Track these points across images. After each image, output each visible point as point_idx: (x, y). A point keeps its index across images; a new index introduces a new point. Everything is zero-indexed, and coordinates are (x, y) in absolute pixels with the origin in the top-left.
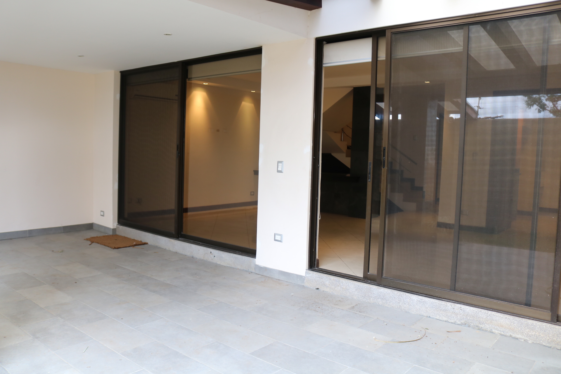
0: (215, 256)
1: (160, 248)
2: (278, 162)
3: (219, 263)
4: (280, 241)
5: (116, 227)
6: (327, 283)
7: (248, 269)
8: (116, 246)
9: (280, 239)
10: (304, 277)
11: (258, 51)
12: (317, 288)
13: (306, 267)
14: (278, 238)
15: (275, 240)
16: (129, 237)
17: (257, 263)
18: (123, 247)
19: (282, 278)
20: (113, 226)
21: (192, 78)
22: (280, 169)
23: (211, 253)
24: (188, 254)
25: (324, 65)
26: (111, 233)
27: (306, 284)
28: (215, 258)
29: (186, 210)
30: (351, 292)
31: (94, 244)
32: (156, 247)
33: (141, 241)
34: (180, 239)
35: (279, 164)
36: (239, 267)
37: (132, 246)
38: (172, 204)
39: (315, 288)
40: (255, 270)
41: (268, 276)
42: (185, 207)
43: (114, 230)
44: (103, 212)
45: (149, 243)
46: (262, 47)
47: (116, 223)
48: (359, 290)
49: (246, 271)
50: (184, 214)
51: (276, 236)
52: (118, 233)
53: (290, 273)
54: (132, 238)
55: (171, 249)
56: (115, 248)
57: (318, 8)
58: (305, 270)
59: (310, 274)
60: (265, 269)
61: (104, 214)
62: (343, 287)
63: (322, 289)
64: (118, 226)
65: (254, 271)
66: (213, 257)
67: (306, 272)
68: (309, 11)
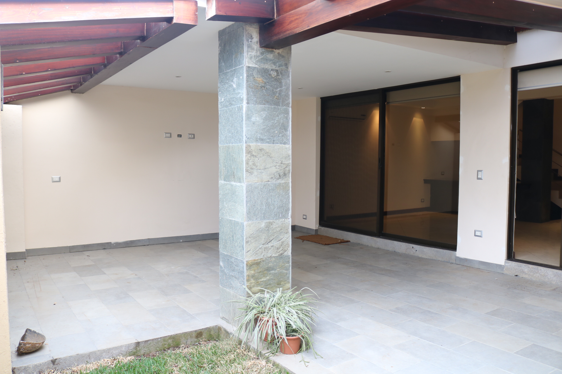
0: (416, 251)
1: (362, 245)
2: (478, 171)
3: (420, 256)
4: (481, 236)
5: (318, 228)
6: (526, 270)
7: (449, 261)
8: (327, 243)
9: (480, 235)
10: (503, 265)
11: (457, 79)
12: (516, 275)
13: (505, 258)
14: (478, 233)
15: (475, 235)
16: (330, 236)
17: (457, 255)
18: (332, 244)
19: (482, 267)
20: (316, 227)
21: (390, 102)
22: (479, 177)
23: (413, 247)
24: (390, 249)
25: (518, 90)
26: (314, 233)
27: (505, 272)
28: (416, 252)
29: (386, 213)
30: (549, 278)
31: (304, 241)
32: (359, 244)
33: (343, 240)
34: (381, 236)
35: (479, 173)
36: (440, 259)
37: (338, 243)
38: (374, 208)
39: (514, 275)
40: (456, 261)
41: (468, 266)
42: (385, 210)
43: (316, 230)
44: (306, 215)
45: (351, 241)
46: (460, 76)
47: (318, 225)
48: (558, 276)
49: (448, 262)
50: (384, 217)
51: (476, 232)
52: (319, 233)
53: (490, 263)
54: (334, 237)
55: (373, 245)
56: (326, 244)
57: (513, 43)
58: (505, 260)
59: (509, 263)
60: (466, 260)
61: (306, 217)
62: (541, 274)
63: (521, 275)
64: (320, 227)
65: (454, 262)
66: (415, 251)
67: (505, 262)
68: (505, 46)
